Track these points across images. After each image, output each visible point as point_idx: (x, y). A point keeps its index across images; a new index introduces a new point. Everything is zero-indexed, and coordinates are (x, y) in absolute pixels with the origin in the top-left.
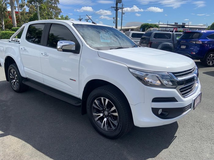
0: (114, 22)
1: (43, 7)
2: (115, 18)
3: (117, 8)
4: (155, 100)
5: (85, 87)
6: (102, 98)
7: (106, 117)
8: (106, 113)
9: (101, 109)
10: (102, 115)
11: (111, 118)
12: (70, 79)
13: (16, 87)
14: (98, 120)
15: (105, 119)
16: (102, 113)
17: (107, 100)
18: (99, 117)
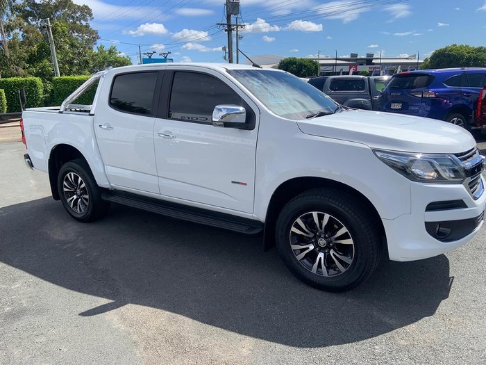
0: (225, 58)
1: (59, 29)
2: (227, 49)
3: (229, 26)
4: (432, 207)
5: (273, 196)
6: (315, 214)
7: (321, 250)
8: (322, 242)
9: (311, 235)
10: (312, 247)
11: (335, 250)
12: (233, 182)
13: (80, 210)
14: (303, 259)
15: (321, 255)
16: (312, 243)
17: (327, 217)
18: (307, 251)
